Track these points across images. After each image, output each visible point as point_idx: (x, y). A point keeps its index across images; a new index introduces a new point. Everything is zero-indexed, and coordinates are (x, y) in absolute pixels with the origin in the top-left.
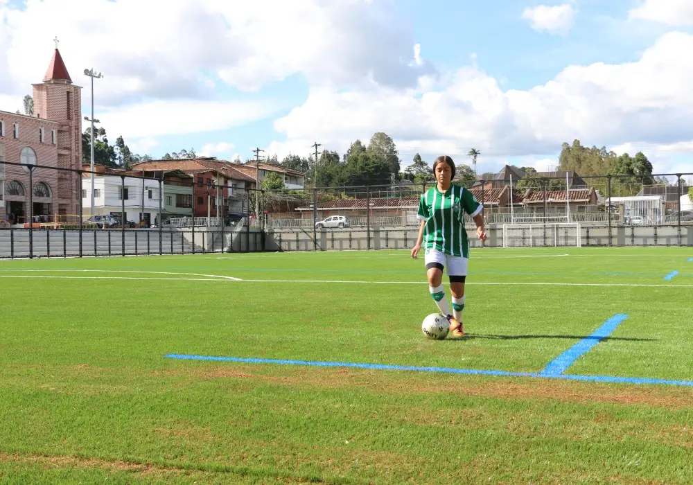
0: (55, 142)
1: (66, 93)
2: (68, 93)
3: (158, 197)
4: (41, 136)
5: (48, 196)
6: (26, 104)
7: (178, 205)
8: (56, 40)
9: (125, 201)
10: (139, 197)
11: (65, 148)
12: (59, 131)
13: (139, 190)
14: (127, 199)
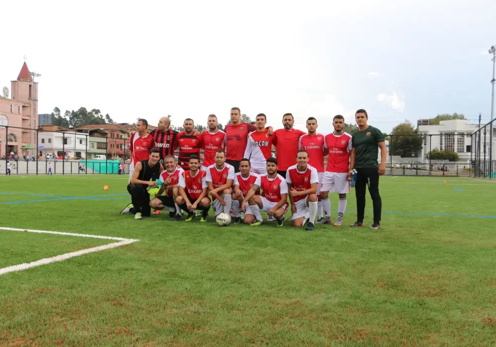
0: (20, 112)
1: (29, 86)
2: (30, 86)
3: (85, 143)
4: (11, 109)
5: (16, 141)
6: (4, 91)
7: (98, 148)
8: (25, 57)
9: (65, 145)
10: (73, 143)
11: (28, 116)
12: (23, 106)
13: (73, 139)
14: (66, 144)
